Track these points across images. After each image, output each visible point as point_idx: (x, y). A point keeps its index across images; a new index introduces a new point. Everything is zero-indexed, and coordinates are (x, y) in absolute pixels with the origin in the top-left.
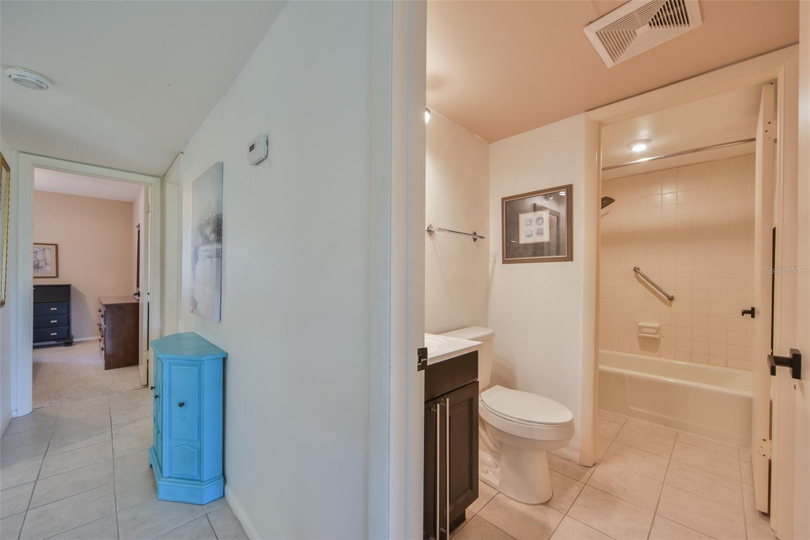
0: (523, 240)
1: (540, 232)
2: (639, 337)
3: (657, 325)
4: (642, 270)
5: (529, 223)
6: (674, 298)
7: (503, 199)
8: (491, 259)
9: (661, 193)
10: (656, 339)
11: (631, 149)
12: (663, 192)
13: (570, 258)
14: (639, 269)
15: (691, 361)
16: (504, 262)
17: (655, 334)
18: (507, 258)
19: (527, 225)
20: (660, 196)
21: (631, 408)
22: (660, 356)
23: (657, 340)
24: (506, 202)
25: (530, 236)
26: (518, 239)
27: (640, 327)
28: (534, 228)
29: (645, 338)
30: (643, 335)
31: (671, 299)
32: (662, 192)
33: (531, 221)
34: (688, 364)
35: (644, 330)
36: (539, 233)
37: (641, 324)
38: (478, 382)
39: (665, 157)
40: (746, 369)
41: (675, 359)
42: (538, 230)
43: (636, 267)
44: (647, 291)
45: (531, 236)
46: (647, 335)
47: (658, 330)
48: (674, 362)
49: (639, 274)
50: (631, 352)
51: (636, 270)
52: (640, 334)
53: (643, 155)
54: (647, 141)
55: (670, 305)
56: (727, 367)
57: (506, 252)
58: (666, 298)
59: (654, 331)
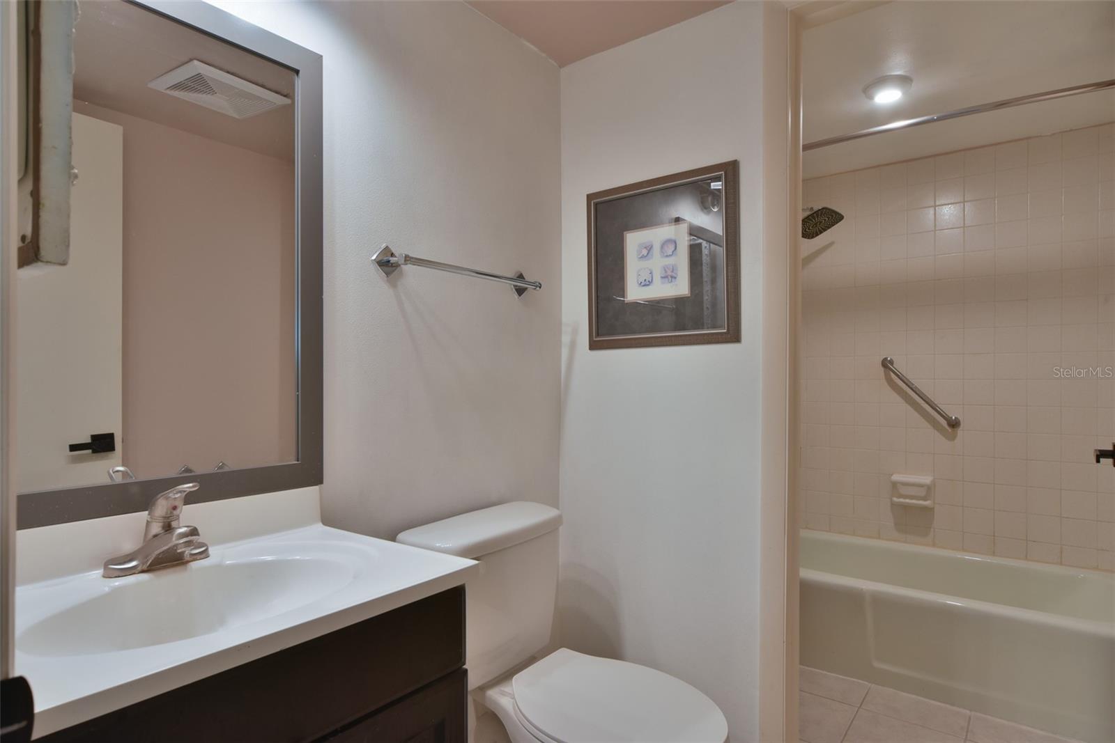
0: (635, 292)
1: (669, 273)
2: (893, 504)
3: (926, 480)
4: (900, 365)
5: (645, 252)
6: (959, 421)
7: (590, 197)
8: (566, 339)
9: (933, 204)
10: (925, 509)
11: (871, 98)
12: (937, 204)
13: (733, 336)
14: (891, 362)
15: (994, 554)
16: (594, 346)
17: (925, 499)
18: (598, 335)
19: (643, 257)
20: (931, 211)
21: (876, 664)
22: (934, 545)
23: (928, 511)
24: (596, 205)
25: (647, 284)
26: (622, 291)
27: (895, 485)
28: (657, 263)
29: (905, 507)
30: (902, 500)
31: (954, 424)
32: (935, 202)
33: (649, 248)
34: (989, 559)
35: (903, 490)
36: (666, 277)
37: (896, 477)
38: (466, 670)
39: (939, 119)
40: (1097, 568)
41: (964, 550)
42: (665, 269)
43: (886, 359)
44: (909, 408)
45: (650, 282)
46: (907, 501)
47: (929, 490)
48: (959, 555)
49: (892, 374)
50: (879, 538)
51: (886, 364)
52: (895, 499)
53: (896, 113)
54: (904, 81)
55: (952, 438)
56: (1061, 564)
57: (598, 322)
58: (944, 423)
59: (922, 492)
